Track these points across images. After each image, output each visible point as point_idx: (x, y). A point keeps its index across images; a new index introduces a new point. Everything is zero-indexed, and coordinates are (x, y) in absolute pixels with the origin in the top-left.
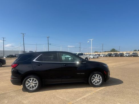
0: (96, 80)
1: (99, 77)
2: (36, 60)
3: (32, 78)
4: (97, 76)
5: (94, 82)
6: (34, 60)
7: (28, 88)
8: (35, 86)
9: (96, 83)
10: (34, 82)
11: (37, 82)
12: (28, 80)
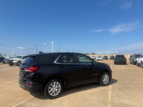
2: (57, 62)
3: (55, 83)
4: (106, 76)
5: (104, 81)
6: (55, 62)
7: (51, 94)
8: (58, 91)
10: (56, 87)
11: (60, 86)
12: (51, 84)
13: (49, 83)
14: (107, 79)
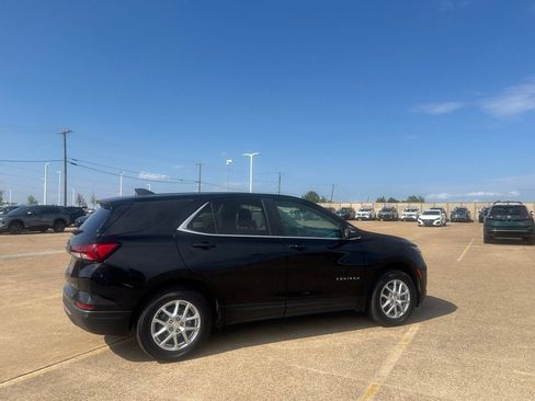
0: (392, 302)
1: (403, 291)
2: (189, 227)
3: (177, 303)
4: (398, 285)
5: (387, 308)
6: (182, 228)
7: (162, 345)
8: (189, 333)
9: (392, 312)
10: (184, 318)
11: (197, 315)
12: (163, 309)
13: (152, 305)
14: (402, 298)
